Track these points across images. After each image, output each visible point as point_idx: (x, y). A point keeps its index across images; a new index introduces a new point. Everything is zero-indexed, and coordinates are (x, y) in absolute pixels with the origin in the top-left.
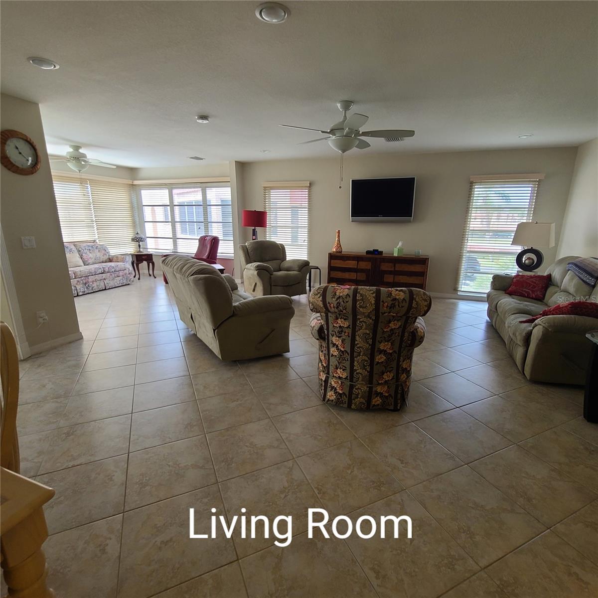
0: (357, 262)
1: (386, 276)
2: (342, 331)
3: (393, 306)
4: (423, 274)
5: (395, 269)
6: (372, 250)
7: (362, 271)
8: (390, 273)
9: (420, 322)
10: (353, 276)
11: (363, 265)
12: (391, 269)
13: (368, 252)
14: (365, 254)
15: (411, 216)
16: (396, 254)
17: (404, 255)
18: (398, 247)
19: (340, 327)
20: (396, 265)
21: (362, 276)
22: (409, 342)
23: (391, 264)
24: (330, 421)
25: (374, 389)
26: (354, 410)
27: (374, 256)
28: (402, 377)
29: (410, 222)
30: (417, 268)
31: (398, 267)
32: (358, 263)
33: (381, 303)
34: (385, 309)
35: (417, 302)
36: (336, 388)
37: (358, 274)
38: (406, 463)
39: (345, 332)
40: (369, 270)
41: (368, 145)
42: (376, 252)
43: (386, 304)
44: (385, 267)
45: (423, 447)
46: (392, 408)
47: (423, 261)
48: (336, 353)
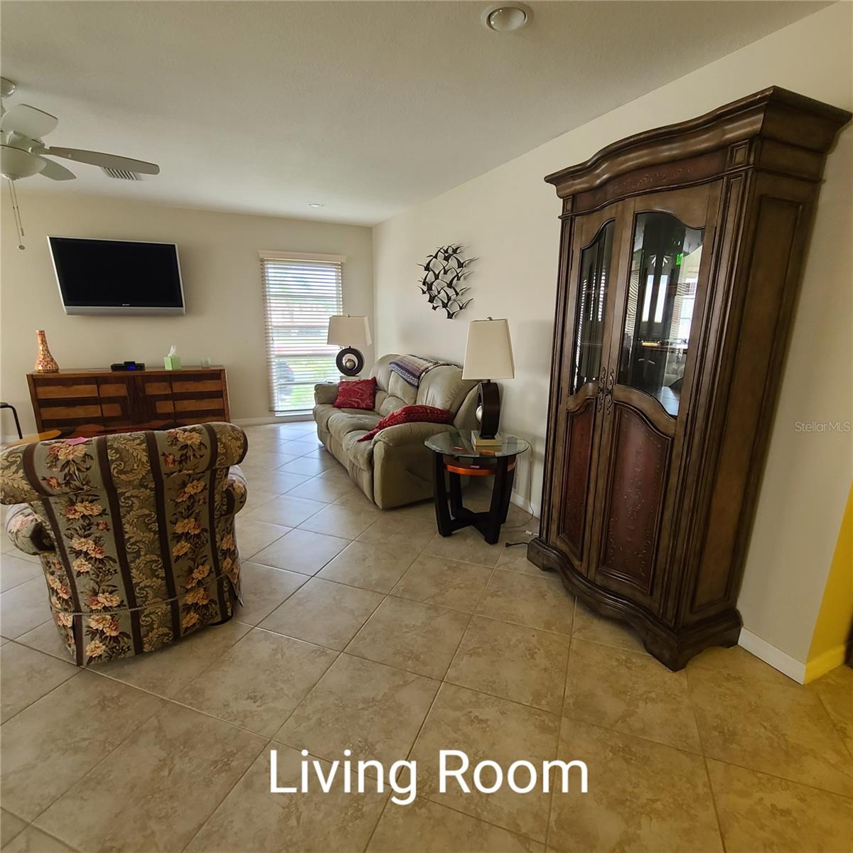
0: (96, 386)
1: (158, 404)
2: (90, 525)
3: (184, 459)
4: (220, 394)
5: (172, 391)
6: (123, 363)
7: (111, 400)
8: (166, 398)
9: (236, 473)
10: (94, 411)
11: (110, 390)
12: (166, 393)
13: (115, 367)
14: (111, 371)
15: (182, 306)
16: (169, 368)
17: (183, 367)
18: (170, 355)
19: (84, 517)
20: (173, 384)
21: (113, 410)
22: (225, 508)
23: (165, 384)
24: (105, 697)
25: (180, 604)
26: (151, 653)
27: (129, 372)
28: (225, 564)
29: (181, 314)
30: (210, 386)
31: (178, 387)
32: (98, 388)
33: (161, 458)
34: (171, 466)
35: (224, 444)
36: (102, 631)
37: (103, 406)
38: (261, 698)
39: (98, 525)
40: (126, 397)
41: (73, 177)
42: (130, 366)
43: (171, 457)
44: (153, 389)
45: (280, 658)
46: (220, 619)
47: (217, 375)
48: (87, 567)
